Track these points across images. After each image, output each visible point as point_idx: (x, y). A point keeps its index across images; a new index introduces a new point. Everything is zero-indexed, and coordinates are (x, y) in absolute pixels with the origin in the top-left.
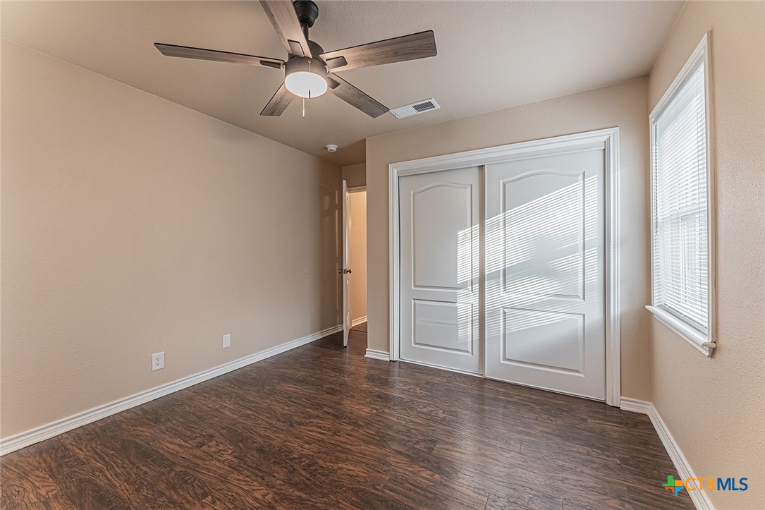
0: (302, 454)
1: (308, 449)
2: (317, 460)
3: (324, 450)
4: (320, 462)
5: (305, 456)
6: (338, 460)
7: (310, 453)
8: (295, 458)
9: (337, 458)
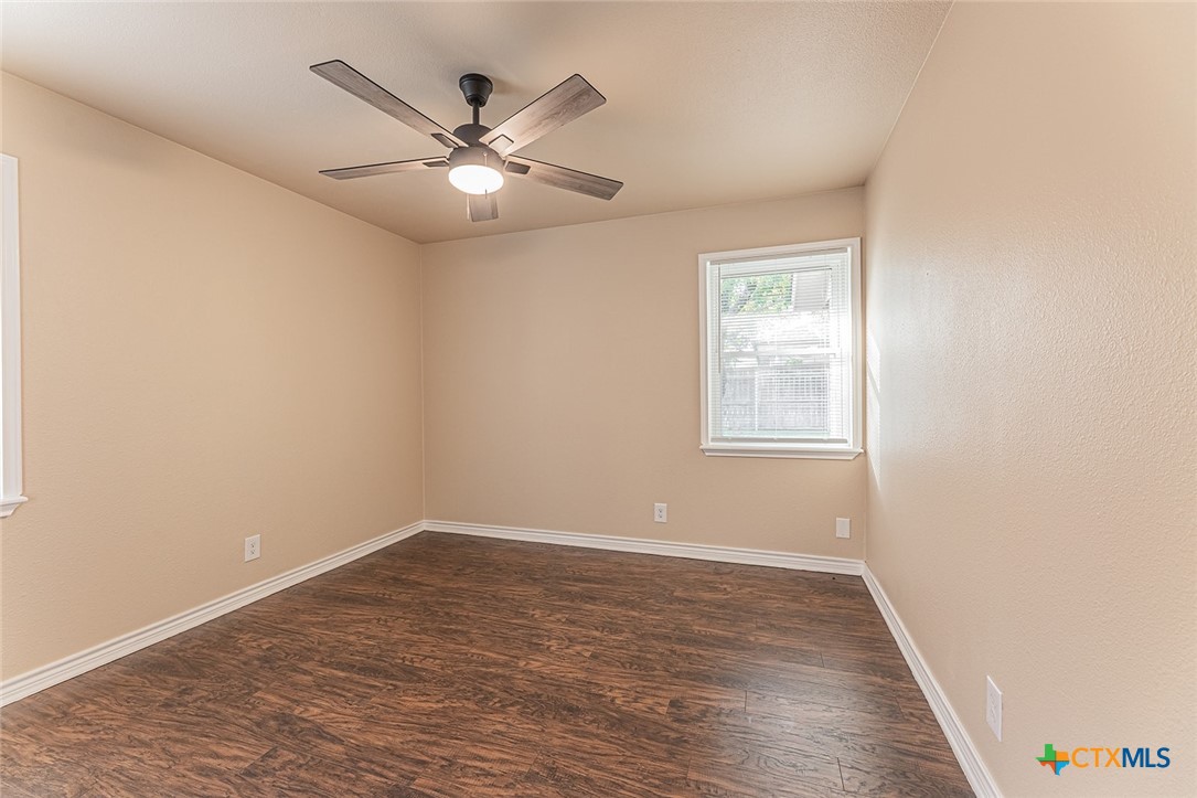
0: (503, 712)
1: (494, 723)
2: (476, 708)
3: (469, 725)
4: (471, 706)
5: (496, 711)
6: (443, 713)
7: (490, 717)
8: (512, 705)
9: (445, 715)
